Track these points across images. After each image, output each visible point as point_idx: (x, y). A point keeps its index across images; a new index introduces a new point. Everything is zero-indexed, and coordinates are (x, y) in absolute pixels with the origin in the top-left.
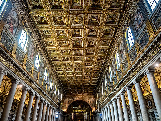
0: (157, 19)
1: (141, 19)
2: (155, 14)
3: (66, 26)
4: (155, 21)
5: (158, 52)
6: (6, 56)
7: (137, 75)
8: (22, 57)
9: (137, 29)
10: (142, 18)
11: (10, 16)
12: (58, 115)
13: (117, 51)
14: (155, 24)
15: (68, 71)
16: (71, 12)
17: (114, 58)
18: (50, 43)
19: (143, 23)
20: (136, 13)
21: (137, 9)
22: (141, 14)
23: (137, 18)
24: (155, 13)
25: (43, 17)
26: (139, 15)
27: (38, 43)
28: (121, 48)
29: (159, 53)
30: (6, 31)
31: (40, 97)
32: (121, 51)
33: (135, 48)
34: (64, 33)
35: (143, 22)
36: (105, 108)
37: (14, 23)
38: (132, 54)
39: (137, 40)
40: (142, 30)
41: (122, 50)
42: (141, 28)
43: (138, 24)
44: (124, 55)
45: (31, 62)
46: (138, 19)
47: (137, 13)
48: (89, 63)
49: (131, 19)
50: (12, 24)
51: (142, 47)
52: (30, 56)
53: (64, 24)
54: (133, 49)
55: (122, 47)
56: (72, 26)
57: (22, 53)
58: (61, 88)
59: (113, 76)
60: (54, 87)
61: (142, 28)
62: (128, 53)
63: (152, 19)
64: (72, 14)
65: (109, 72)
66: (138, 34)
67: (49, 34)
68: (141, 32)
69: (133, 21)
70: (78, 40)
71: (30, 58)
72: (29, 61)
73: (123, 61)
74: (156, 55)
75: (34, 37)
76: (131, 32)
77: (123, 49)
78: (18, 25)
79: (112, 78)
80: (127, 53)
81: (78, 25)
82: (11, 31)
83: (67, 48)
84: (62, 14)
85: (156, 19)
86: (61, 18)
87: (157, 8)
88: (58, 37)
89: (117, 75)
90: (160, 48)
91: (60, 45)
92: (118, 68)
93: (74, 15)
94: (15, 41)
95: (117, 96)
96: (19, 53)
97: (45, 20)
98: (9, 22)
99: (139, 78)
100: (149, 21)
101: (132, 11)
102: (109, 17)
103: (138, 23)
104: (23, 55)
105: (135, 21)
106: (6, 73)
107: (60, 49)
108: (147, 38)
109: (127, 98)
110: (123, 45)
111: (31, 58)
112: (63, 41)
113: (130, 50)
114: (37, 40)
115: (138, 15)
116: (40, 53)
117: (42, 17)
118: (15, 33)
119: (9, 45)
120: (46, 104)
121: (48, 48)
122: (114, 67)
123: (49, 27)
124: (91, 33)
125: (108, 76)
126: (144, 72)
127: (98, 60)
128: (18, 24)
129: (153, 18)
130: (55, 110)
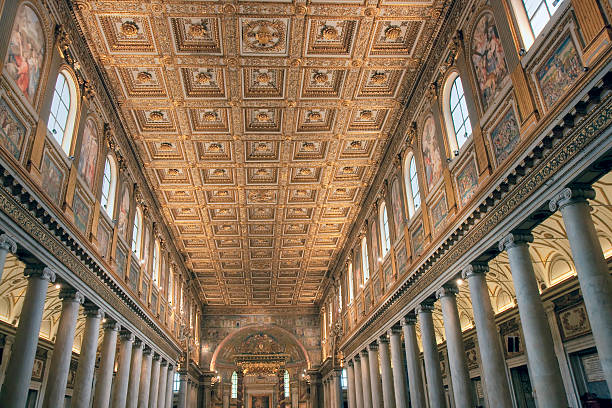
0: (548, 73)
1: (498, 54)
2: (543, 53)
3: (223, 57)
4: (542, 77)
5: (544, 183)
6: (15, 184)
7: (475, 248)
8: (61, 178)
9: (482, 86)
10: (500, 51)
11: (18, 30)
12: (179, 383)
13: (411, 153)
14: (540, 87)
15: (220, 218)
16: (242, 9)
17: (400, 175)
18: (155, 114)
19: (504, 73)
20: (483, 30)
21: (487, 18)
22: (497, 37)
23: (484, 49)
24: (543, 48)
25: (131, 23)
26: (493, 41)
27: (110, 115)
28: (425, 143)
29: (546, 187)
30: (7, 90)
31: (121, 322)
32: (424, 154)
33: (473, 153)
34: (214, 79)
35: (502, 67)
36: (357, 356)
37: (31, 56)
38: (462, 172)
39: (482, 129)
40: (499, 96)
41: (428, 150)
42: (495, 86)
43: (487, 71)
44: (435, 170)
45: (90, 194)
46: (486, 52)
47: (486, 31)
48: (304, 191)
49: (463, 47)
50: (24, 60)
51: (497, 156)
52: (83, 171)
53: (214, 48)
54: (468, 155)
55: (428, 139)
56: (243, 57)
57: (60, 164)
58: (191, 282)
59: (392, 243)
60: (165, 281)
61: (500, 89)
62: (451, 166)
63: (533, 67)
64: (247, 15)
65: (378, 226)
66: (485, 105)
67: (154, 82)
68: (497, 102)
69: (472, 55)
70: (263, 108)
71: (85, 180)
72: (81, 192)
73: (431, 195)
74: (538, 189)
75: (97, 99)
76: (461, 91)
77: (431, 147)
78: (44, 60)
79: (389, 248)
80: (447, 166)
81: (270, 53)
82: (22, 87)
83: (220, 136)
84: (208, 15)
85: (546, 72)
86: (205, 28)
87: (550, 33)
88: (188, 95)
89: (408, 242)
90: (550, 169)
91: (195, 124)
92: (411, 216)
93: (256, 19)
94: (37, 124)
95: (406, 317)
96: (52, 164)
97: (141, 31)
98: (13, 55)
99: (482, 259)
100: (524, 70)
101: (467, 19)
102: (385, 28)
103: (487, 68)
104: (63, 171)
105: (476, 58)
106: (15, 246)
107: (193, 138)
108: (513, 128)
109: (441, 318)
110: (432, 134)
111: (89, 177)
112: (207, 110)
113: (458, 157)
114: (105, 105)
115: (489, 40)
116: (117, 154)
117: (127, 22)
118: (33, 90)
119: (18, 143)
120: (139, 347)
121: (149, 134)
122: (399, 208)
123: (157, 59)
124: (315, 82)
125: (374, 239)
126: (498, 242)
127: (337, 179)
128: (44, 56)
129: (535, 63)
130: (170, 365)
